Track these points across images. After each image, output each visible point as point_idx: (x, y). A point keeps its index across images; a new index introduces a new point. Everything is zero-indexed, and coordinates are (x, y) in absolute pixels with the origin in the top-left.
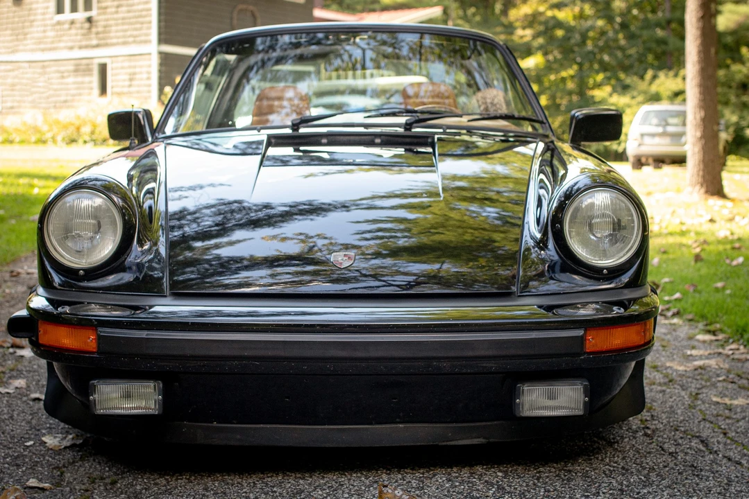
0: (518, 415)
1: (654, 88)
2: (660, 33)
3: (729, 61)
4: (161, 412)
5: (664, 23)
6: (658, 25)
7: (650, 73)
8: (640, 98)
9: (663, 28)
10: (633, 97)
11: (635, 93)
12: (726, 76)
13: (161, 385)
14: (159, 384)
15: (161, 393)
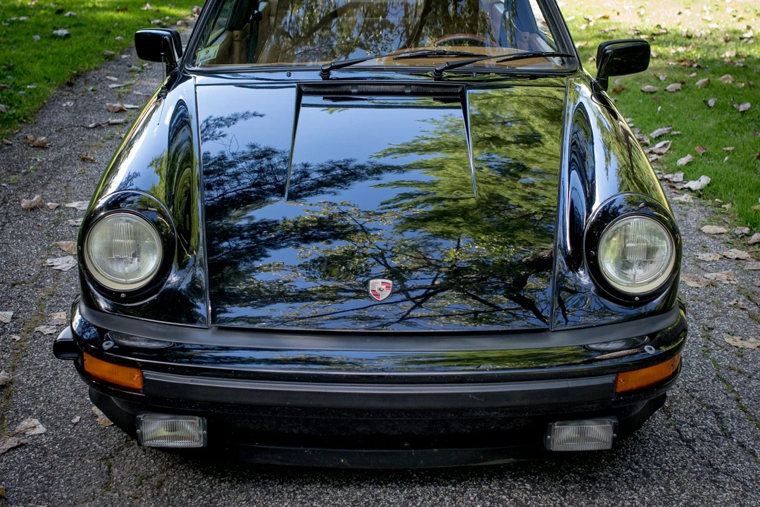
0: (548, 449)
4: (205, 445)
13: (206, 422)
14: (203, 420)
15: (206, 427)
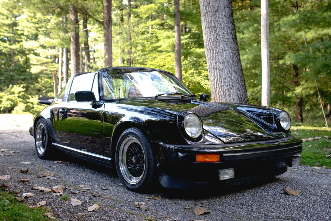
1: (12, 90)
2: (11, 73)
3: (34, 83)
5: (13, 71)
6: (11, 71)
7: (11, 86)
8: (8, 93)
9: (12, 72)
10: (5, 93)
11: (6, 92)
12: (33, 87)
14: (233, 169)
